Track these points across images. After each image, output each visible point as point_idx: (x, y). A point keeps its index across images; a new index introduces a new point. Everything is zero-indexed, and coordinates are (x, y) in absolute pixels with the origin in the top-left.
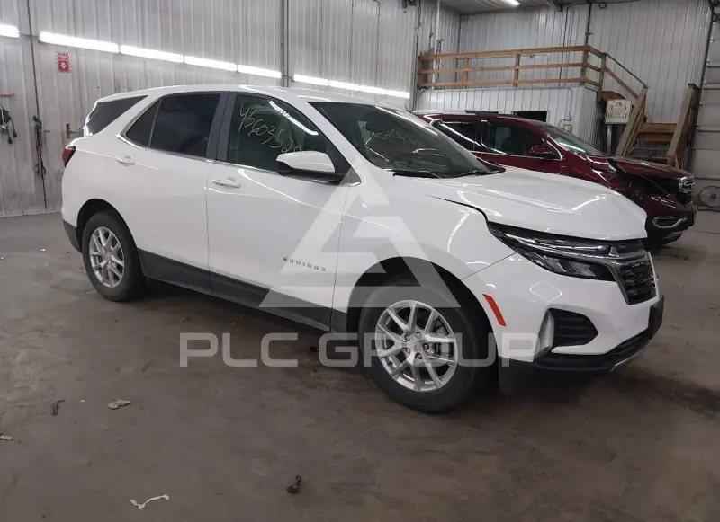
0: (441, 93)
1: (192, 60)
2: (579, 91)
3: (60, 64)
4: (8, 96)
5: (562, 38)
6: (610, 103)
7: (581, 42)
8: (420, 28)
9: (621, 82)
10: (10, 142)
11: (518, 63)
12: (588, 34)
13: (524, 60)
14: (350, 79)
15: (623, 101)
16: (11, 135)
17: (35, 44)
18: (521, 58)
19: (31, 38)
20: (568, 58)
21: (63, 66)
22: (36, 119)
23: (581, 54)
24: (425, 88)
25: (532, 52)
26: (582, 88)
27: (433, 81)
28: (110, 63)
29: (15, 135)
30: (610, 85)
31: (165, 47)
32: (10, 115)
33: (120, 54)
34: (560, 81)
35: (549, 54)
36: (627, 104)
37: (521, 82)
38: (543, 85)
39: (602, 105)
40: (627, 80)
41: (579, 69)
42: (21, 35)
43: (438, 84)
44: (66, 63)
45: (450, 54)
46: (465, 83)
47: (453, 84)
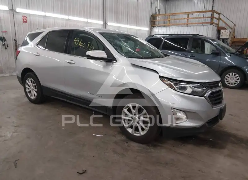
0: (160, 28)
1: (71, 18)
2: (211, 27)
3: (24, 20)
4: (5, 32)
5: (204, 8)
6: (222, 31)
7: (211, 9)
8: (152, 5)
9: (225, 23)
10: (6, 49)
11: (188, 17)
12: (213, 6)
13: (190, 16)
14: (127, 24)
15: (226, 30)
16: (6, 46)
17: (14, 13)
18: (189, 15)
19: (13, 11)
20: (206, 15)
21: (25, 20)
22: (15, 40)
23: (210, 13)
24: (154, 26)
25: (193, 13)
26: (212, 26)
27: (157, 24)
28: (42, 19)
29: (8, 46)
30: (221, 24)
31: (62, 13)
32: (6, 39)
33: (45, 16)
34: (203, 23)
35: (199, 13)
36: (228, 31)
37: (190, 24)
38: (197, 25)
39: (219, 32)
40: (228, 22)
41: (210, 19)
42: (9, 9)
43: (159, 25)
44: (26, 20)
45: (163, 14)
46: (169, 25)
47: (164, 25)
